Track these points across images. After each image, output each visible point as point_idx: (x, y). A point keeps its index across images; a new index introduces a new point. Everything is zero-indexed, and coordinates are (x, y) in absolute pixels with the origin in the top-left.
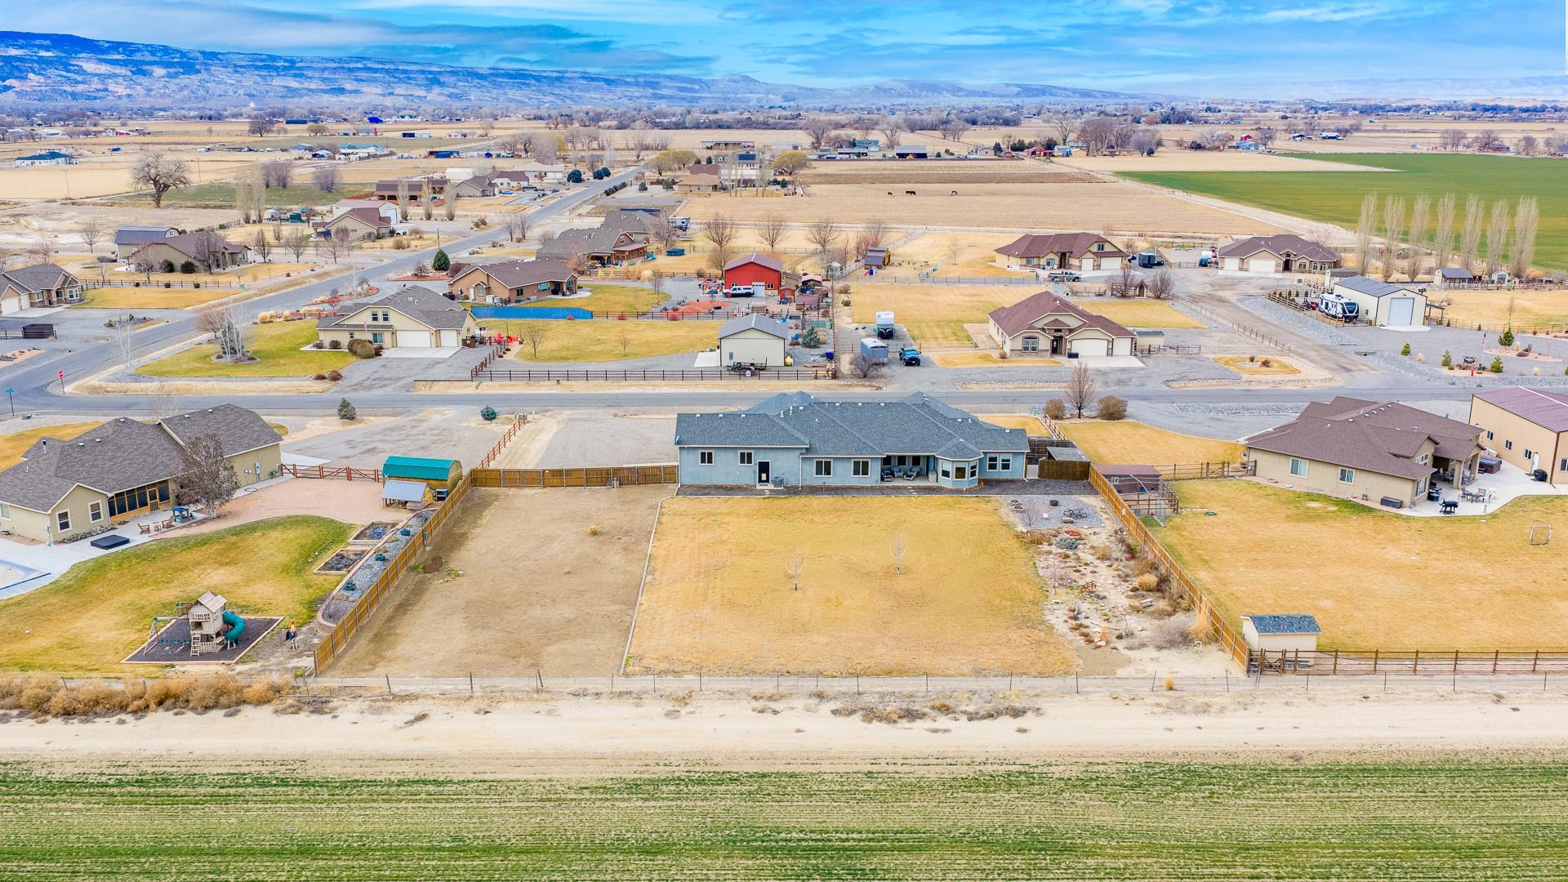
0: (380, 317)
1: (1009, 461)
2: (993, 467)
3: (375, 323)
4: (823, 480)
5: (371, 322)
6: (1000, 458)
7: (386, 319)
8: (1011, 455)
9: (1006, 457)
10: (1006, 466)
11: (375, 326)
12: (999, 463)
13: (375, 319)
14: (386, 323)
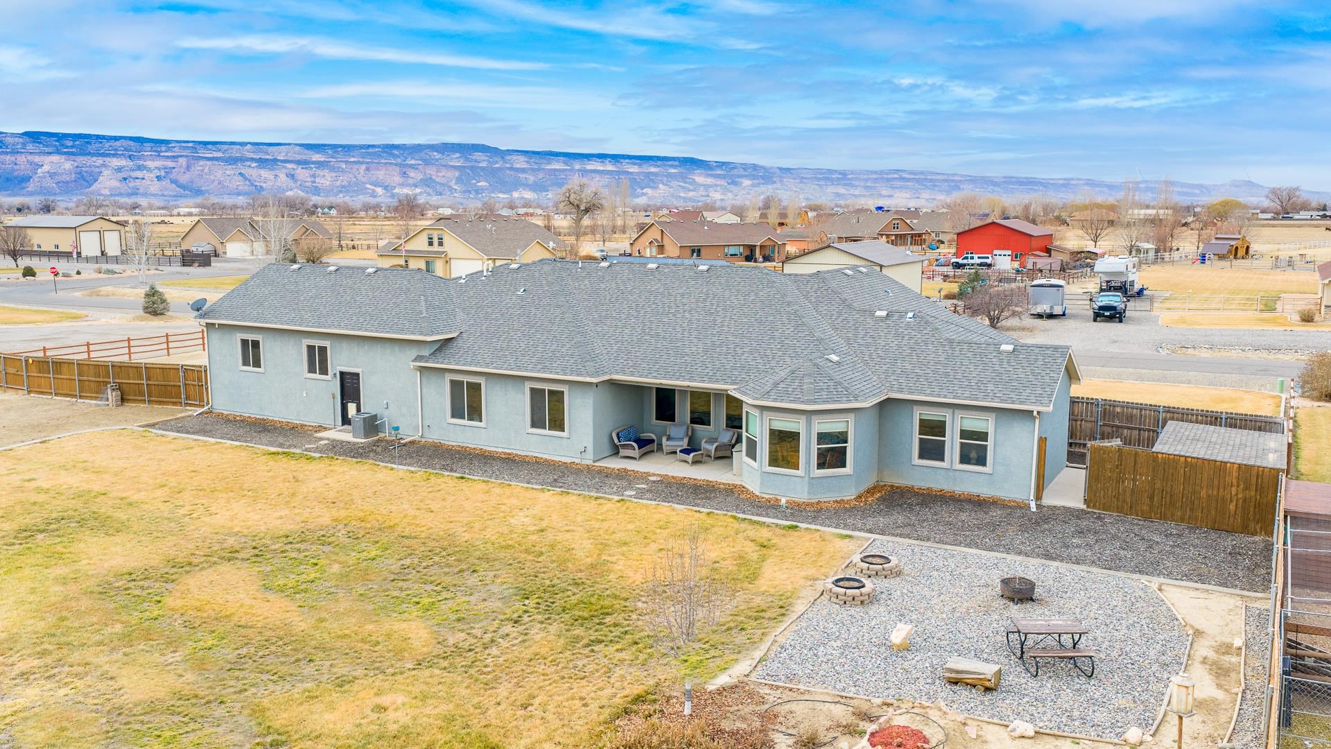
0: (436, 241)
1: (983, 436)
2: (932, 450)
3: (431, 249)
4: (463, 434)
5: (425, 247)
6: (955, 425)
7: (441, 244)
8: (991, 418)
9: (975, 423)
10: (974, 452)
11: (428, 252)
12: (952, 443)
13: (431, 244)
14: (441, 249)
